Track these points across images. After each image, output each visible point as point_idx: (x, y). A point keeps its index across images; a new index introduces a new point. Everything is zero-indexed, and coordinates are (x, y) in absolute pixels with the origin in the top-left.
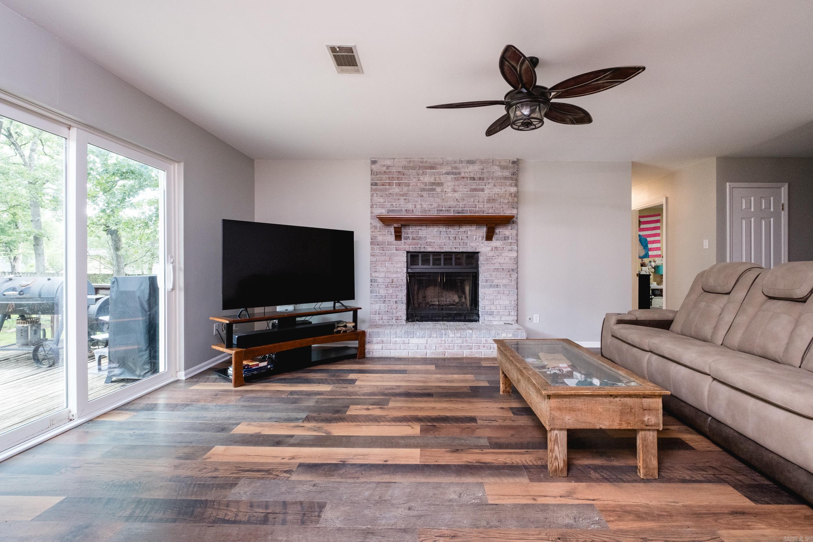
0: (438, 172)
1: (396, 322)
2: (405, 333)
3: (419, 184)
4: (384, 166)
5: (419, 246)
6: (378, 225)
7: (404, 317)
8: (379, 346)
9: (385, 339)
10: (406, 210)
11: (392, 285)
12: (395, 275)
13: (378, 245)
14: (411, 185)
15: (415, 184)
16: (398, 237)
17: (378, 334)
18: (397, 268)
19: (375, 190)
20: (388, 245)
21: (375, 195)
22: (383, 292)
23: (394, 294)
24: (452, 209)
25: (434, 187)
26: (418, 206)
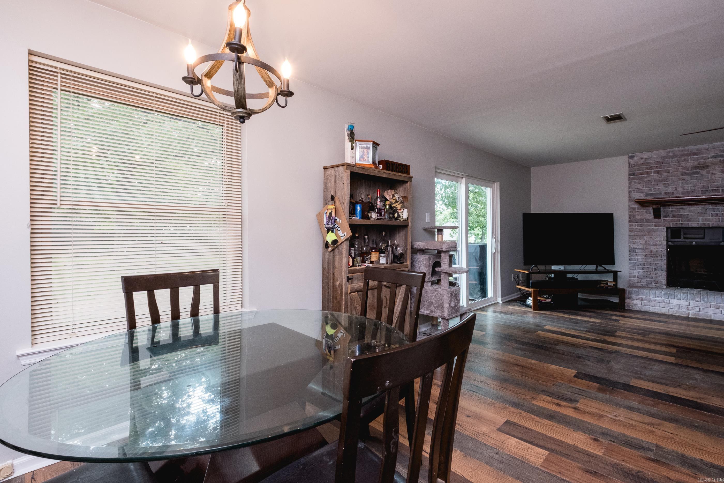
0: (702, 157)
1: (655, 285)
2: (664, 294)
3: (680, 170)
4: (642, 159)
5: (681, 222)
6: (636, 207)
7: (664, 282)
8: (639, 302)
9: (644, 297)
10: (666, 193)
11: (651, 256)
12: (654, 247)
13: (636, 222)
14: (671, 171)
15: (675, 170)
16: (657, 215)
17: (638, 293)
18: (657, 241)
19: (633, 179)
20: (647, 222)
21: (633, 183)
22: (641, 260)
23: (653, 262)
24: (720, 189)
25: (698, 170)
26: (680, 189)
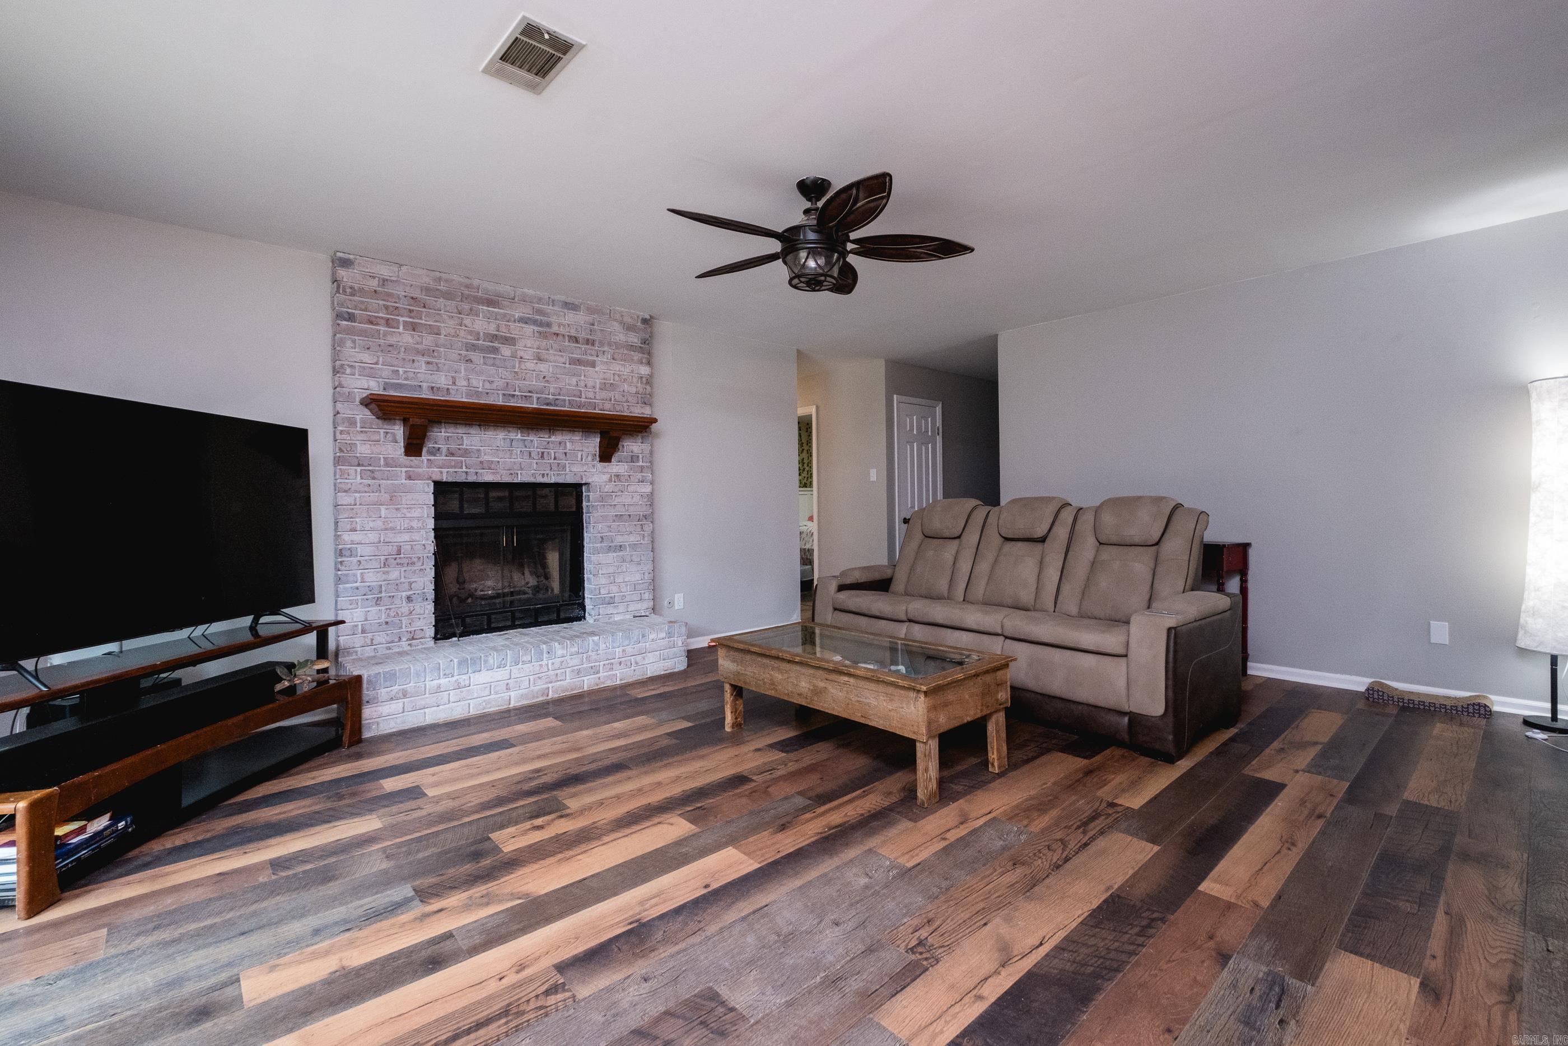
0: (505, 315)
1: (410, 645)
2: (460, 663)
3: (462, 334)
4: (374, 277)
5: (464, 469)
6: (358, 418)
7: (431, 632)
8: (395, 706)
9: (410, 686)
10: (432, 388)
11: (398, 561)
12: (406, 537)
13: (359, 465)
14: (443, 332)
15: (452, 332)
16: (414, 447)
17: (391, 677)
18: (412, 518)
19: (349, 331)
20: (387, 465)
21: (349, 343)
22: (372, 578)
23: (403, 580)
24: (535, 395)
25: (496, 345)
26: (462, 383)
